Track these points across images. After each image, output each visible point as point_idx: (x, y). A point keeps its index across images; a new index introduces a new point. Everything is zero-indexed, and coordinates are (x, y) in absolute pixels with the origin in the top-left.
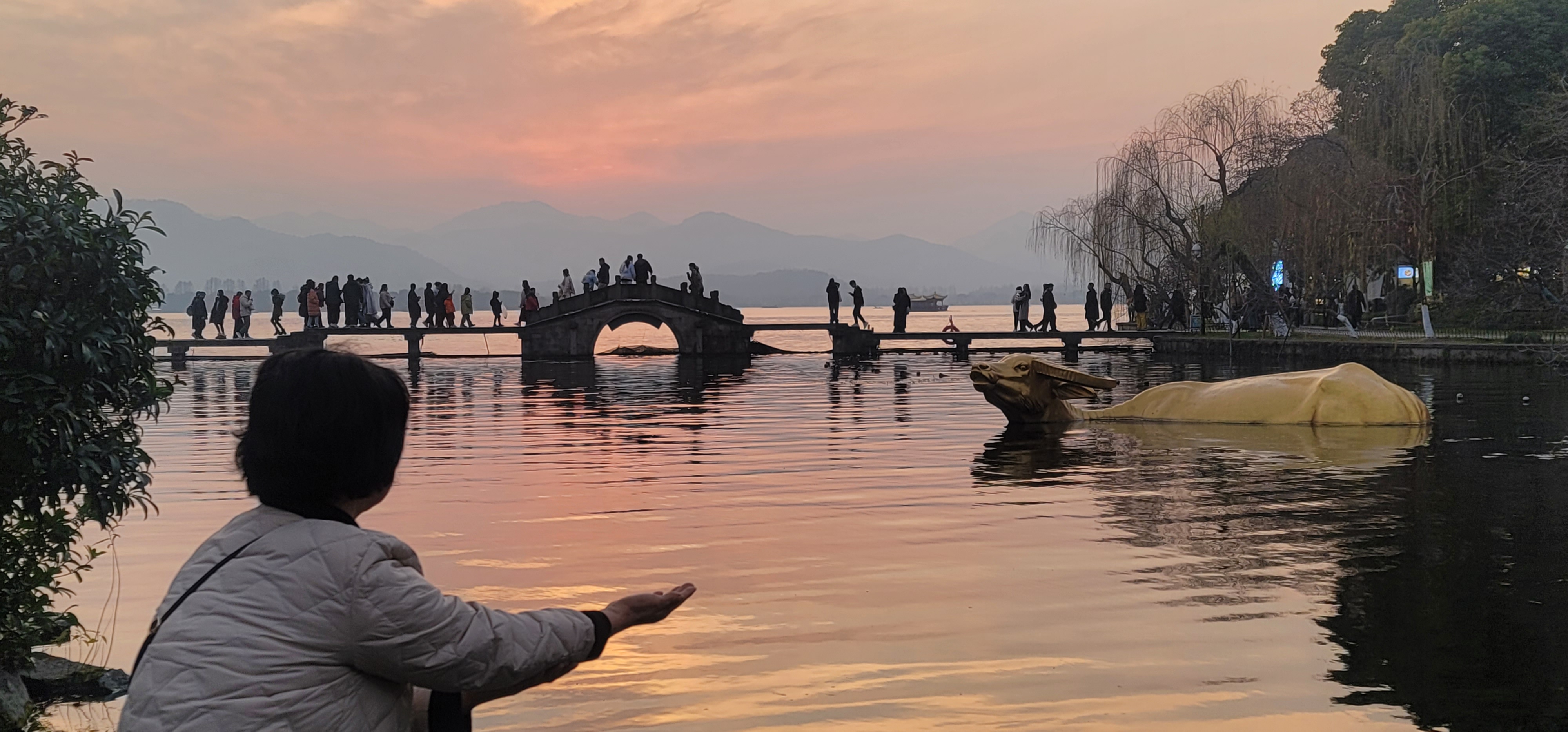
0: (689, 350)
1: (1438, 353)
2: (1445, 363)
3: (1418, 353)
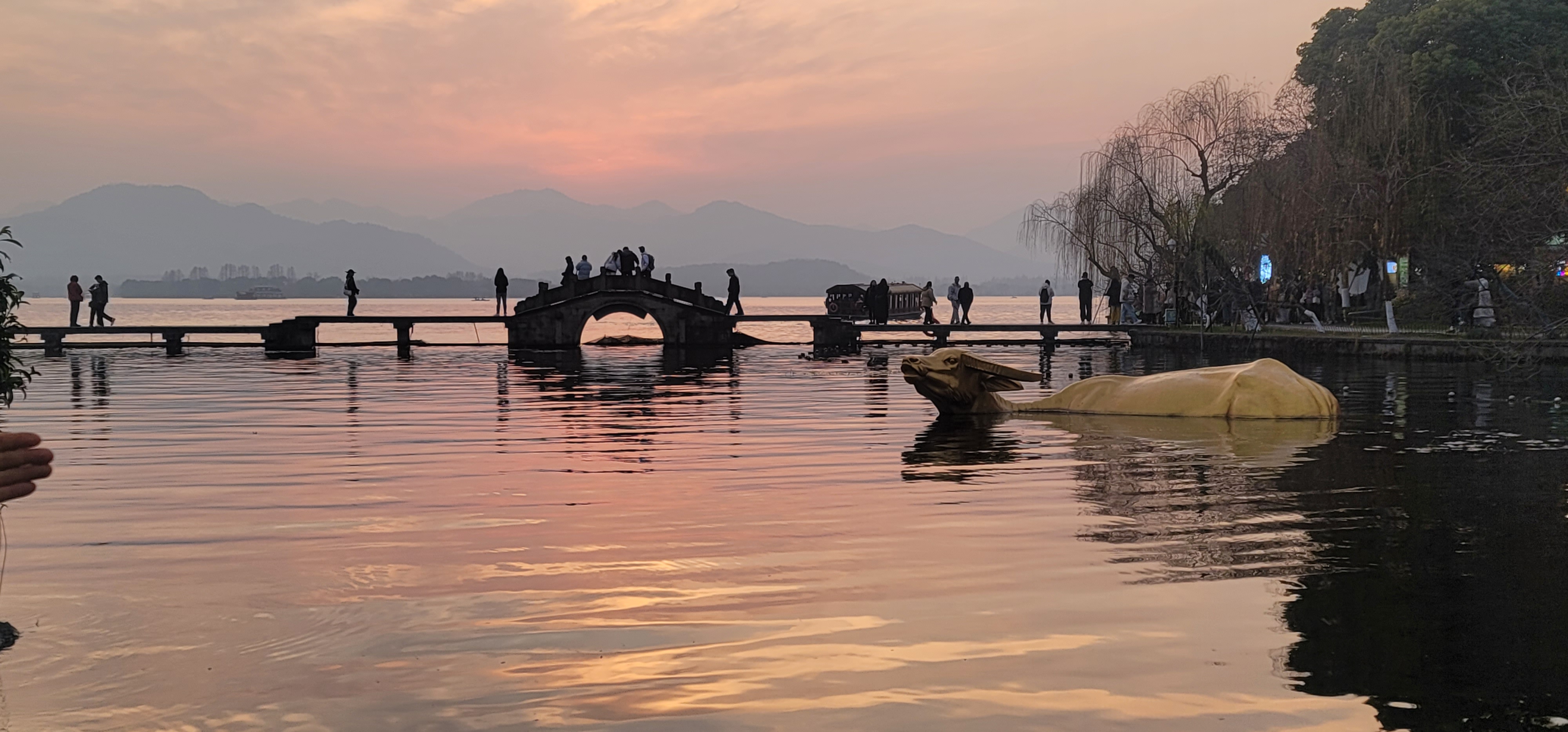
0: (671, 340)
1: (1399, 348)
2: (1407, 357)
3: (1381, 348)
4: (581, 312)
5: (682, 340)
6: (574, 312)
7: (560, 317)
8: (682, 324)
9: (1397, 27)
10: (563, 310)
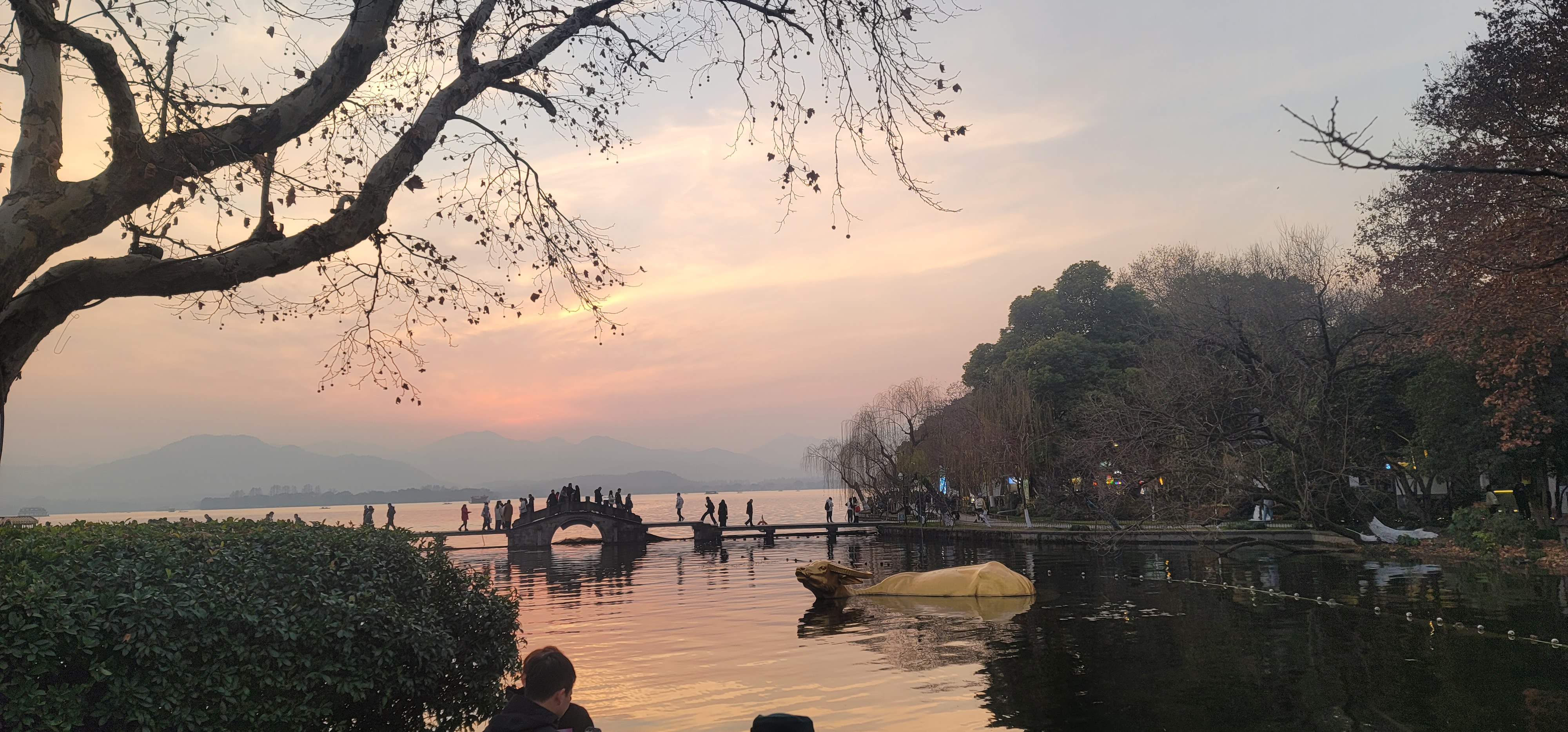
0: (609, 540)
1: (1035, 537)
2: (1039, 542)
3: (1024, 537)
4: (554, 525)
5: (616, 540)
6: (549, 525)
7: (541, 529)
8: (616, 530)
9: (1017, 355)
10: (542, 524)
